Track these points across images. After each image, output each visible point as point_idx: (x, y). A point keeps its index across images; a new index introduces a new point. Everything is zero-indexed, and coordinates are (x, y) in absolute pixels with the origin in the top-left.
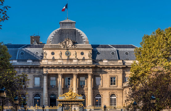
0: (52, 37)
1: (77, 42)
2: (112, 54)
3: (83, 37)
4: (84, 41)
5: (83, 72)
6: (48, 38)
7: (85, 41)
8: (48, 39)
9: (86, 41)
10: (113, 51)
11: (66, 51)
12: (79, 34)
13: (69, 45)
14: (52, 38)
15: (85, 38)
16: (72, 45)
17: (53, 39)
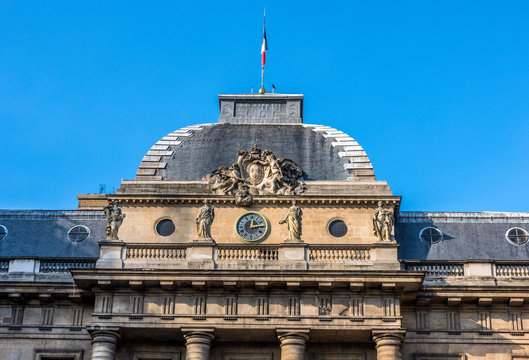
0: (169, 148)
1: (307, 172)
2: (513, 240)
3: (341, 148)
4: (348, 166)
5: (346, 325)
6: (149, 153)
7: (350, 170)
8: (145, 158)
9: (356, 166)
10: (519, 225)
11: (243, 211)
12: (318, 138)
13: (260, 186)
14: (170, 153)
15: (353, 154)
16: (276, 181)
17: (174, 157)
